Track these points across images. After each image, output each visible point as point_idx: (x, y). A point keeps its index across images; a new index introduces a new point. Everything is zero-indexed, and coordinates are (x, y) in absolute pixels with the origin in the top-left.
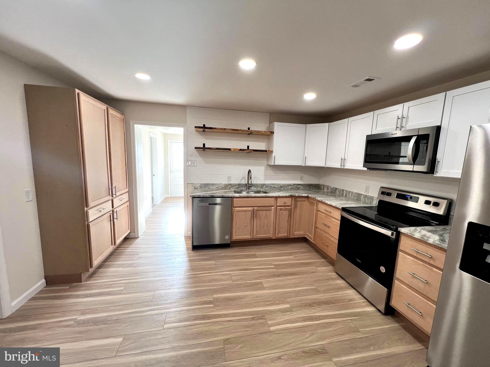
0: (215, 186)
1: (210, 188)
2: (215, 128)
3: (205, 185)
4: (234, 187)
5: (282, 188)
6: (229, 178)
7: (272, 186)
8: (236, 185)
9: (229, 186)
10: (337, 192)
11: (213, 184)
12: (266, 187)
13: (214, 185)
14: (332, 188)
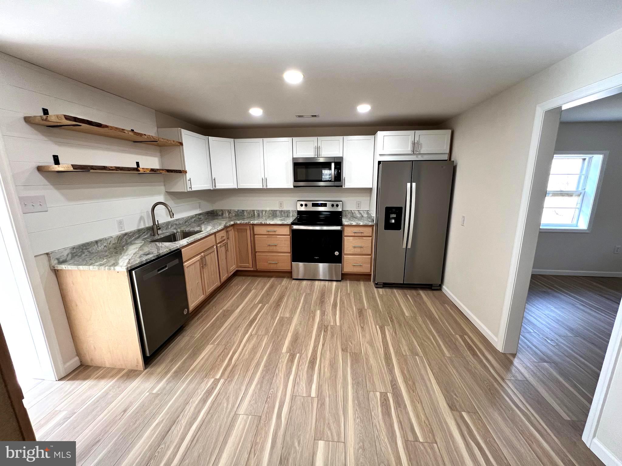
0: (102, 244)
1: (94, 251)
2: (106, 126)
3: (82, 247)
4: (133, 238)
5: (187, 223)
6: (120, 223)
7: (177, 223)
8: (135, 234)
9: (125, 237)
10: (245, 213)
11: (97, 242)
12: (172, 226)
13: (99, 244)
14: (237, 211)
